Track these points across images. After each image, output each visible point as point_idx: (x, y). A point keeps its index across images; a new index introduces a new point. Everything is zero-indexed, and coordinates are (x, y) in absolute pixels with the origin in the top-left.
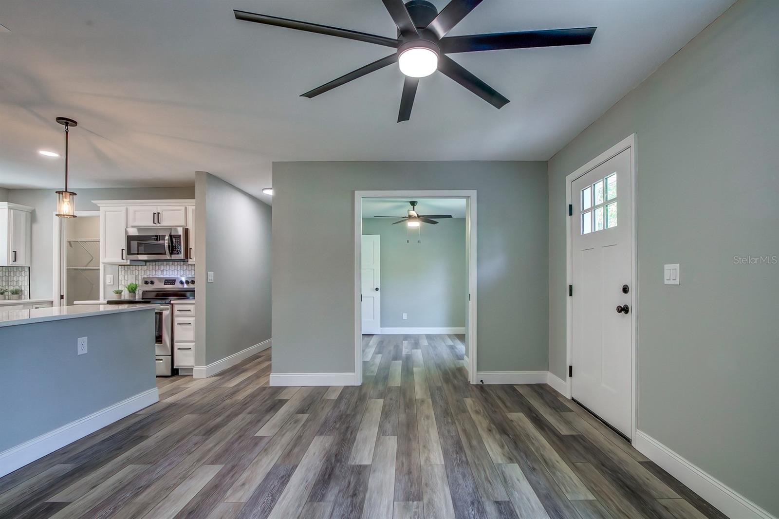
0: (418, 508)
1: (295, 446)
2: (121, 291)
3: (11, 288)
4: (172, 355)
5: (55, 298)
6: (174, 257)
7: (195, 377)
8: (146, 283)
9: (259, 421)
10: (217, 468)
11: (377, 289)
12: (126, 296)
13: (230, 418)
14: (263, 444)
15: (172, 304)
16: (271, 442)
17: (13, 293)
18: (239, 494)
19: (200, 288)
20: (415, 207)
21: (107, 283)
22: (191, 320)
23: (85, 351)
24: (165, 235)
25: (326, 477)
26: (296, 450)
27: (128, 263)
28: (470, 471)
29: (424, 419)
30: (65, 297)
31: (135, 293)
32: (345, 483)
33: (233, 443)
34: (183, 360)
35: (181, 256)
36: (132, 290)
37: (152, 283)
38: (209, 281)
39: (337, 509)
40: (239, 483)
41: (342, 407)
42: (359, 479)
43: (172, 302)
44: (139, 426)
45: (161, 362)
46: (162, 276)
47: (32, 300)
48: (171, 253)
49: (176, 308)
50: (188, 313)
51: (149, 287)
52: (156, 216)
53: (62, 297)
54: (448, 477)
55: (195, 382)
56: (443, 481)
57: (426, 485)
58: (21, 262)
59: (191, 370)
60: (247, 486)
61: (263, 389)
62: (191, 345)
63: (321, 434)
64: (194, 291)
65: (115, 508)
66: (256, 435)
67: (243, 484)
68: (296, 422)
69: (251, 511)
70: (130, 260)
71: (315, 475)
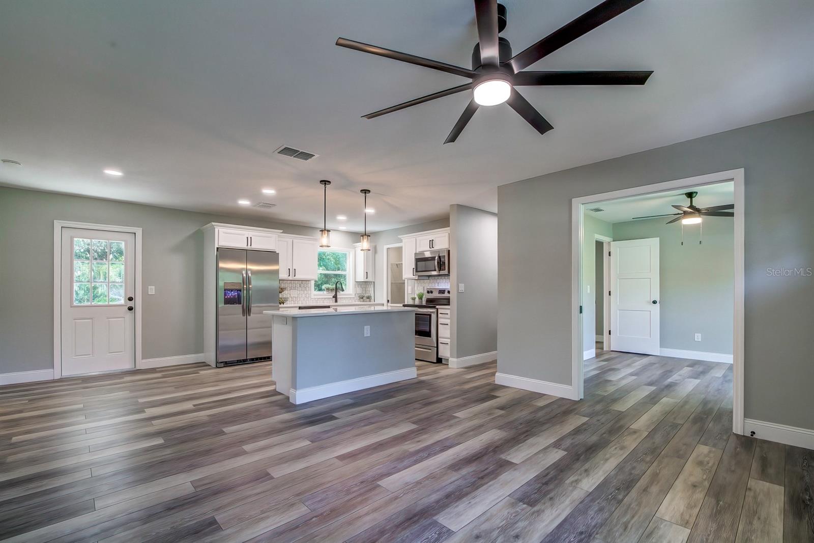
0: (523, 510)
1: (473, 430)
2: (415, 298)
3: (367, 295)
4: (437, 347)
5: (385, 302)
6: (442, 272)
7: (450, 366)
8: (428, 292)
9: (465, 406)
10: (414, 427)
11: (655, 302)
12: (417, 302)
13: (448, 398)
14: (452, 422)
15: (437, 309)
16: (461, 421)
17: (367, 298)
18: (411, 446)
19: (453, 297)
20: (693, 199)
21: (409, 293)
22: (448, 321)
23: (369, 335)
24: (435, 257)
25: (474, 458)
26: (471, 433)
27: (417, 278)
28: (613, 509)
29: (616, 448)
30: (390, 301)
31: (422, 299)
32: (483, 468)
33: (435, 415)
34: (444, 352)
35: (446, 272)
36: (421, 298)
37: (432, 292)
38: (460, 291)
39: (460, 481)
40: (417, 439)
41: (540, 414)
42: (496, 470)
43: (437, 307)
44: (395, 389)
45: (430, 351)
46: (438, 287)
47: (376, 302)
48: (440, 270)
49: (440, 311)
50: (446, 316)
51: (431, 296)
52: (431, 242)
53: (388, 301)
54: (581, 502)
55: (448, 370)
56: (571, 503)
57: (551, 499)
58: (370, 279)
59: (447, 360)
60: (419, 443)
61: (489, 384)
62: (448, 341)
63: (499, 429)
64: (449, 299)
65: (352, 429)
66: (454, 415)
67: (419, 441)
68: (490, 414)
69: (409, 458)
70: (419, 276)
71: (468, 454)
